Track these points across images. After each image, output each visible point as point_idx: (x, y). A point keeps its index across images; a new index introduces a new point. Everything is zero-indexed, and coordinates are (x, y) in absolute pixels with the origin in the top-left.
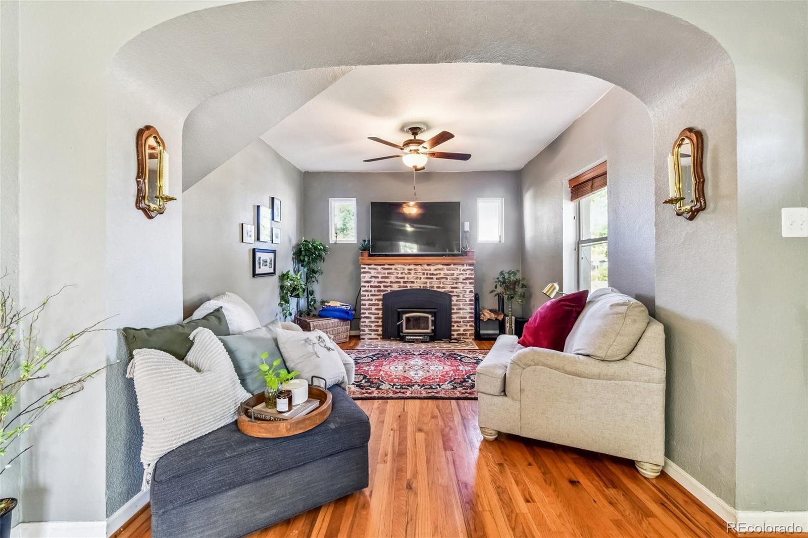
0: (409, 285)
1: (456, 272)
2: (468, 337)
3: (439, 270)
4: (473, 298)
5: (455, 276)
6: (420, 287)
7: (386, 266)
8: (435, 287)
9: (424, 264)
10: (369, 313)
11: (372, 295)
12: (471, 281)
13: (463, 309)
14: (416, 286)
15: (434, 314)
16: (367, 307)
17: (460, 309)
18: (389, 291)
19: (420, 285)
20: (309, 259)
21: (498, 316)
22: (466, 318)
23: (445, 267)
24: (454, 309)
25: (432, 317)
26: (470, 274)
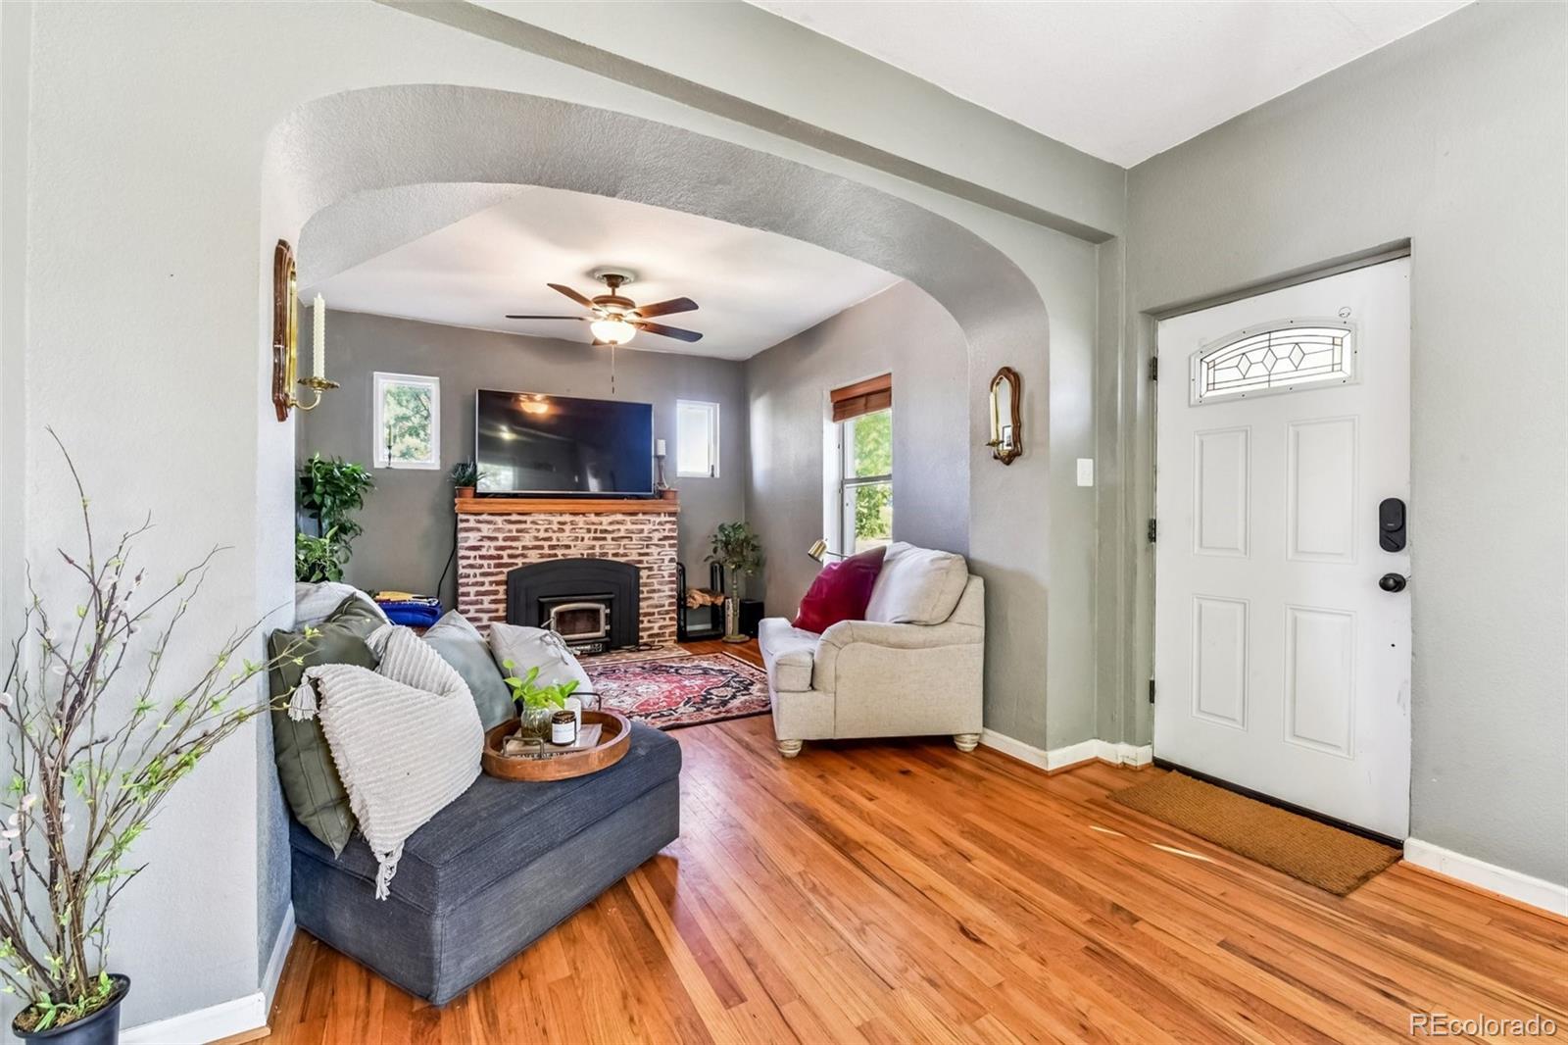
0: (560, 552)
1: (646, 528)
2: (668, 638)
3: (618, 523)
4: (675, 571)
5: (645, 534)
6: (582, 554)
7: (514, 517)
8: (610, 555)
9: (590, 513)
10: (477, 611)
11: (483, 574)
12: (672, 542)
13: (659, 591)
14: (574, 553)
15: (609, 603)
16: (472, 598)
17: (654, 591)
18: (520, 565)
19: (583, 552)
20: (333, 503)
21: (716, 598)
22: (663, 606)
23: (628, 518)
24: (643, 592)
25: (606, 608)
26: (671, 530)
